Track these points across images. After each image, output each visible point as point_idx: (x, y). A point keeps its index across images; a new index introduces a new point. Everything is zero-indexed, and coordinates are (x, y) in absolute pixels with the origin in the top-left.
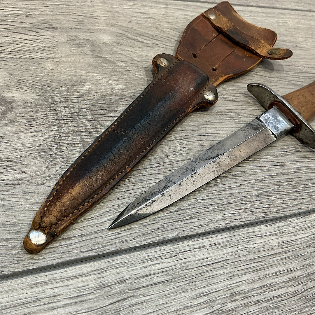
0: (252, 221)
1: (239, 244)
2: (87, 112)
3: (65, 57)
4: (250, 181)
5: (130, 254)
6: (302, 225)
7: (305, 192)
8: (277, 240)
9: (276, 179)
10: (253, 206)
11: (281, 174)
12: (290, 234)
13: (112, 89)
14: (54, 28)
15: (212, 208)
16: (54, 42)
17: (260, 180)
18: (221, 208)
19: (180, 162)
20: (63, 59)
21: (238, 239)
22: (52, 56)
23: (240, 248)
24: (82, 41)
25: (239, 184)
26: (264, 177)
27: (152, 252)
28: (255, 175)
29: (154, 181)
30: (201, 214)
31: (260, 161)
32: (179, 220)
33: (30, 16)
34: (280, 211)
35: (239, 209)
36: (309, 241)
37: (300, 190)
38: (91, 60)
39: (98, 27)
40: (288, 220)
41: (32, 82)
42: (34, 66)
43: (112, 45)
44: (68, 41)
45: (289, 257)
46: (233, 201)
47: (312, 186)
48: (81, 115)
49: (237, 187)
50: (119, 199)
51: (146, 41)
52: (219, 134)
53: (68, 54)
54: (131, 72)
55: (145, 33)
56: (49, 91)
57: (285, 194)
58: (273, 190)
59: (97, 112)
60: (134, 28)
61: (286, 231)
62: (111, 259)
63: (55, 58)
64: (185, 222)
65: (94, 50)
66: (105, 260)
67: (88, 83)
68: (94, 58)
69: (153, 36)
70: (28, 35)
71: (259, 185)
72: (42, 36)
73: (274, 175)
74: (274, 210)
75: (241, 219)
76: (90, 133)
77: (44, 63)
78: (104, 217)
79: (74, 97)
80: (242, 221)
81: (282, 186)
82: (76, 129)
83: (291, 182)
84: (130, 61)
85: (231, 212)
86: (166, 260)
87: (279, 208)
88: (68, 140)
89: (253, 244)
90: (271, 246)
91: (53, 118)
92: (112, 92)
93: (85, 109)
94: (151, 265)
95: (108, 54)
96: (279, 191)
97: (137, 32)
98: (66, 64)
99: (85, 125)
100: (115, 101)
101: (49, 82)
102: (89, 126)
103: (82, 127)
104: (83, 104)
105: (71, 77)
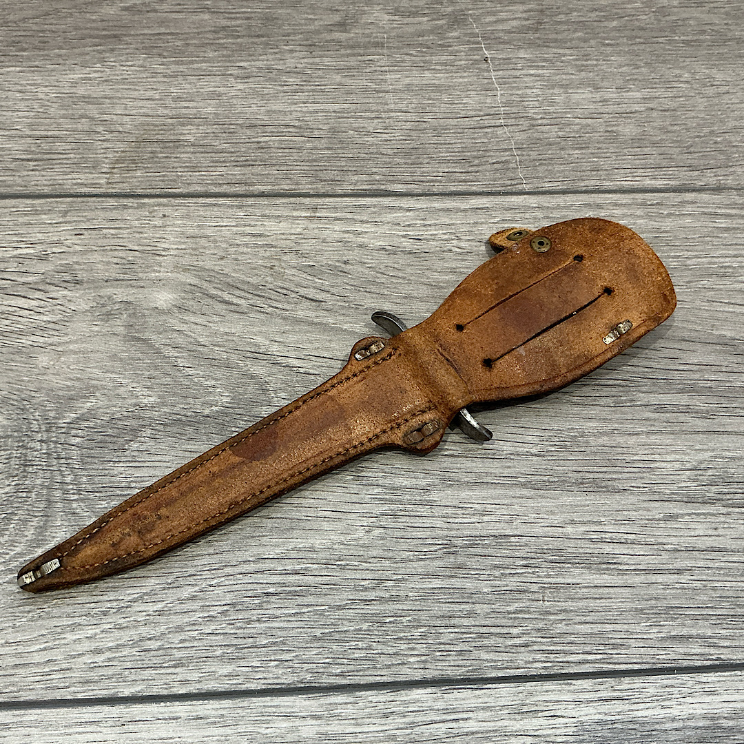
0: (283, 686)
1: (240, 723)
2: (75, 452)
3: (76, 342)
4: (318, 608)
5: (54, 710)
6: (383, 707)
7: (423, 641)
8: (317, 728)
9: (375, 608)
10: (300, 658)
11: (391, 599)
12: (347, 722)
13: (135, 405)
14: (77, 282)
15: (221, 651)
16: (68, 311)
17: (340, 608)
18: (237, 654)
19: (201, 557)
20: (71, 347)
21: (242, 715)
22: (55, 340)
23: (239, 731)
24: (117, 306)
25: (294, 611)
26: (349, 602)
27: (88, 713)
28: (333, 596)
29: (138, 591)
30: (196, 660)
31: (360, 567)
32: (153, 666)
33: (44, 258)
34: (350, 674)
35: (270, 661)
37: (414, 637)
38: (116, 345)
39: (157, 274)
40: (357, 693)
41: (7, 393)
42: (20, 362)
43: (169, 312)
44: (93, 307)
46: (267, 644)
47: (445, 631)
48: (64, 456)
49: (286, 615)
50: (69, 616)
51: (238, 299)
52: (300, 505)
53: (84, 335)
54: (182, 368)
55: (244, 282)
56: (28, 410)
57: (376, 640)
58: (356, 630)
59: (92, 451)
60: (226, 271)
61: (343, 714)
62: (23, 712)
63: (59, 344)
64: (163, 671)
65: (132, 326)
66: (15, 712)
67: (97, 394)
68: (125, 341)
69: (256, 288)
70: (29, 298)
71: (332, 617)
72: (51, 300)
73: (372, 600)
74: (339, 671)
75: (265, 679)
76: (65, 492)
77: (38, 356)
78: (36, 644)
79: (65, 421)
80: (264, 684)
81: (379, 624)
82: (46, 484)
83: (402, 618)
84: (190, 347)
85: (253, 664)
86: (104, 730)
87: (352, 668)
88: (27, 503)
89: (268, 728)
90: (299, 736)
91: (18, 463)
92: (132, 411)
93: (73, 445)
94: (80, 733)
95: (154, 332)
96: (368, 634)
97: (229, 280)
98: (73, 356)
99: (63, 476)
100: (131, 430)
101: (33, 394)
102: (69, 479)
103: (57, 481)
104: (73, 436)
105: (73, 382)
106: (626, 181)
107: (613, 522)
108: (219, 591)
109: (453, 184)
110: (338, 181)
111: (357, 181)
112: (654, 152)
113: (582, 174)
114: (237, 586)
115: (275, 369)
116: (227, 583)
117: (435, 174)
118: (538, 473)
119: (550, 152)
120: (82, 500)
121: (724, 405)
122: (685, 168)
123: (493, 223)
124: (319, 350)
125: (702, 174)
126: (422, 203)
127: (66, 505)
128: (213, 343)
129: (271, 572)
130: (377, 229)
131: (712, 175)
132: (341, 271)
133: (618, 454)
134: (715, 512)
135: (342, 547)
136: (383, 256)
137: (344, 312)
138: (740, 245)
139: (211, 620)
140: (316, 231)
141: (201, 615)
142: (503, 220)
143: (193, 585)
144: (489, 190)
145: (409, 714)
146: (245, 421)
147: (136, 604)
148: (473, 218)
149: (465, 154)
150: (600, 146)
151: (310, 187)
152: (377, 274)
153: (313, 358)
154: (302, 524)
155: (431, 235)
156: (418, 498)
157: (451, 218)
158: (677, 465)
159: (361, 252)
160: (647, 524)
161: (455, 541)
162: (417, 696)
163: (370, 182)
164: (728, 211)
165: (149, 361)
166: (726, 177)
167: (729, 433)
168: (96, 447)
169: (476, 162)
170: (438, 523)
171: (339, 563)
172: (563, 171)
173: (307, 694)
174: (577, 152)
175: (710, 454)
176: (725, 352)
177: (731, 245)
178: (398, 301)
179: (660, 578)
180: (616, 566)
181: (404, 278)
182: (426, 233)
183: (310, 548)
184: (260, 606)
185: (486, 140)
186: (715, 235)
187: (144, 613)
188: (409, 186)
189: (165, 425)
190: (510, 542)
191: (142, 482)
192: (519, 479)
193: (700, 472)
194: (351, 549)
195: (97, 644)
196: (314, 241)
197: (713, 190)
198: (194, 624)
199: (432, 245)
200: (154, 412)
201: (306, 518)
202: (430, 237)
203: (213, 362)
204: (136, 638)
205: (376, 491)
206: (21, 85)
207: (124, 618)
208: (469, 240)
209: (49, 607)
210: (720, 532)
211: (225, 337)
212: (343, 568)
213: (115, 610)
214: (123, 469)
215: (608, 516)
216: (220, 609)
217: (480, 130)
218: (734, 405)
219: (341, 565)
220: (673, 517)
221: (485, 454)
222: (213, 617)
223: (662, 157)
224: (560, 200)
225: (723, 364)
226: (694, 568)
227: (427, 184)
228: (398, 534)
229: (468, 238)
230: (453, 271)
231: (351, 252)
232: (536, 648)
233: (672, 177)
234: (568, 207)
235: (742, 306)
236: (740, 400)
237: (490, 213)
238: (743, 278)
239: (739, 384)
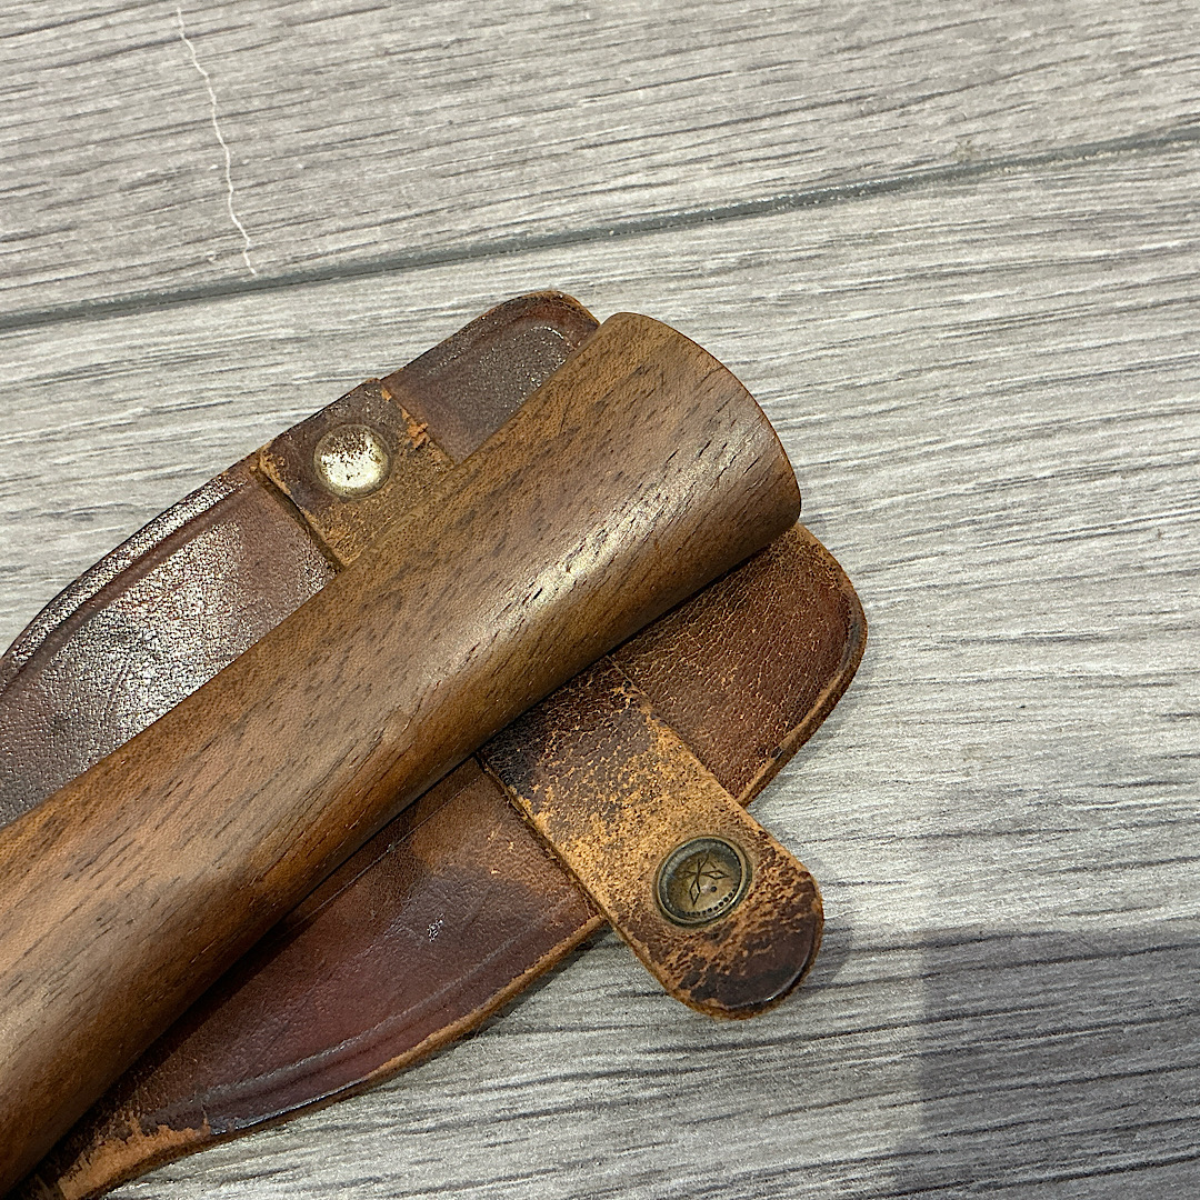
106: (625, 188)
112: (727, 64)
113: (464, 182)
119: (348, 114)
121: (1033, 1131)
122: (844, 109)
123: (118, 428)
125: (902, 121)
131: (941, 118)
138: (1057, 381)
142: (157, 412)
149: (31, 163)
150: (532, 65)
164: (1007, 253)
166: (992, 122)
169: (71, 187)
172: (394, 182)
174: (447, 99)
177: (1023, 387)
185: (115, 102)
186: (959, 356)
197: (948, 176)
217: (98, 67)
218: (1074, 1123)
223: (757, 76)
224: (380, 296)
233: (792, 148)
234: (406, 325)
235: (1078, 648)
236: (1097, 1093)
237: (104, 389)
238: (1077, 521)
239: (1091, 1013)
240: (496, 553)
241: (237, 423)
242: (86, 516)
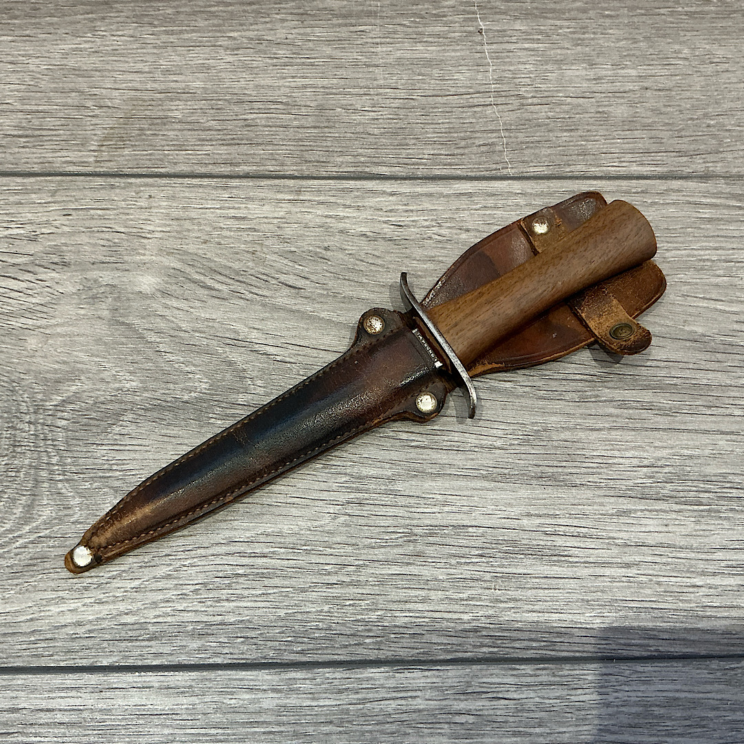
0: (248, 661)
1: (207, 693)
2: (61, 434)
3: (62, 325)
4: (283, 590)
5: (39, 676)
6: (338, 684)
7: (379, 624)
8: (276, 700)
9: (336, 591)
10: (264, 636)
11: (351, 584)
12: (304, 696)
13: (118, 389)
14: (65, 264)
15: (192, 627)
16: (56, 293)
17: (303, 590)
18: (206, 630)
20: (59, 330)
21: (209, 686)
22: (43, 322)
23: (206, 700)
24: (103, 289)
25: (260, 592)
26: (313, 585)
27: (70, 680)
28: (297, 579)
29: (117, 568)
30: (168, 635)
31: (325, 552)
32: (129, 638)
33: (33, 239)
34: (309, 652)
35: (237, 637)
36: (334, 714)
37: (371, 620)
38: (101, 329)
39: (142, 257)
40: (315, 670)
42: (10, 344)
43: (152, 297)
44: (79, 290)
45: (282, 732)
46: (234, 621)
47: (401, 615)
48: (50, 438)
49: (253, 596)
50: (53, 590)
51: (219, 285)
52: (271, 492)
53: (71, 319)
54: (164, 354)
55: (225, 267)
56: (17, 392)
57: (336, 621)
58: (317, 611)
59: (77, 434)
60: (209, 255)
61: (301, 689)
62: (11, 677)
63: (47, 327)
64: (138, 643)
65: (117, 310)
66: (3, 676)
67: (82, 378)
68: (110, 325)
69: (237, 273)
70: (19, 280)
71: (295, 598)
72: (40, 282)
73: (334, 584)
74: (300, 649)
75: (231, 654)
76: (51, 472)
77: (27, 338)
78: (23, 615)
79: (51, 404)
80: (230, 659)
81: (339, 607)
82: (34, 464)
83: (361, 602)
84: (172, 332)
85: (220, 640)
86: (85, 695)
87: (311, 646)
88: (16, 483)
89: (232, 699)
90: (261, 707)
91: (8, 443)
92: (115, 396)
93: (59, 427)
94: (62, 697)
95: (137, 316)
96: (329, 616)
97: (212, 265)
98: (61, 339)
99: (50, 457)
100: (114, 414)
101: (22, 376)
102: (54, 460)
103: (44, 461)
104: (59, 418)
105: (59, 365)
106: (612, 166)
107: (567, 516)
108: (192, 571)
109: (438, 167)
110: (323, 162)
111: (342, 162)
112: (644, 136)
113: (569, 158)
114: (208, 567)
115: (252, 357)
116: (199, 564)
117: (420, 157)
118: (499, 466)
119: (538, 134)
120: (67, 480)
121: (687, 403)
122: (675, 154)
123: (476, 210)
124: (296, 338)
125: (690, 160)
126: (405, 188)
127: (52, 485)
128: (195, 329)
129: (241, 554)
130: (359, 214)
131: (701, 161)
132: (321, 258)
133: (578, 449)
134: (668, 509)
135: (309, 532)
136: (363, 242)
137: (322, 300)
138: (722, 236)
139: (184, 598)
140: (299, 215)
141: (175, 593)
142: (485, 207)
143: (167, 565)
144: (473, 174)
145: (363, 690)
146: (222, 408)
147: (115, 581)
148: (455, 204)
149: (452, 135)
150: (589, 128)
151: (295, 168)
152: (357, 262)
153: (290, 346)
154: (273, 509)
155: (413, 221)
156: (383, 487)
157: (433, 204)
158: (635, 462)
159: (342, 238)
160: (599, 518)
161: (416, 530)
162: (371, 675)
163: (356, 164)
164: (714, 201)
165: (132, 346)
166: (716, 164)
167: (689, 431)
168: (81, 430)
169: (463, 143)
170: (401, 512)
171: (305, 548)
172: (549, 155)
173: (269, 669)
174: (565, 134)
175: (668, 451)
176: (694, 349)
177: (712, 236)
178: (376, 289)
179: (607, 571)
180: (567, 558)
181: (382, 266)
182: (407, 219)
183: (278, 533)
184: (229, 586)
185: (474, 121)
186: (697, 226)
187: (122, 590)
188: (393, 169)
189: (146, 410)
190: (467, 532)
191: (123, 464)
192: (482, 472)
193: (656, 469)
194: (317, 535)
195: (78, 617)
196: (296, 226)
197: (701, 177)
198: (168, 601)
199: (412, 232)
200: (136, 397)
201: (276, 504)
202: (412, 223)
203: (193, 348)
204: (115, 612)
205: (344, 479)
206: (13, 56)
207: (104, 594)
208: (449, 228)
209: (35, 581)
210: (670, 528)
211: (206, 323)
212: (308, 552)
213: (96, 586)
214: (105, 452)
215: (564, 510)
216: (193, 588)
217: (470, 110)
218: (697, 403)
219: (306, 550)
220: (626, 513)
221: (450, 446)
222: (185, 594)
223: (652, 140)
224: (544, 186)
225: (690, 360)
226: (641, 563)
227: (412, 167)
228: (362, 521)
229: (449, 225)
230: (431, 259)
231: (332, 238)
232: (484, 633)
233: (659, 162)
234: (551, 194)
235: (716, 302)
236: (704, 398)
237: (472, 199)
238: (721, 272)
239: (705, 382)
240: (585, 251)
241: (505, 213)
242: (468, 230)
